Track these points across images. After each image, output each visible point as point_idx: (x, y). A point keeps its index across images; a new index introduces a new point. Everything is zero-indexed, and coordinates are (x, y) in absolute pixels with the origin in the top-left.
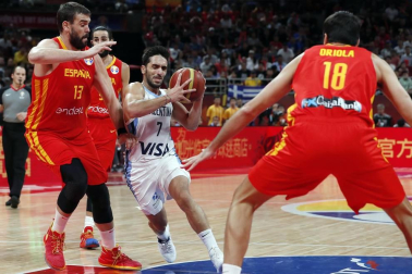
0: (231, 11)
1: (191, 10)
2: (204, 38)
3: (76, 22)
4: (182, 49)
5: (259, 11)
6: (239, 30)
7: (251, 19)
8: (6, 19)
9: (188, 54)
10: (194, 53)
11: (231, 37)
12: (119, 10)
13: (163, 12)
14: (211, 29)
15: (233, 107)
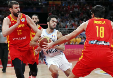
0: (78, 6)
1: (64, 5)
2: (69, 15)
3: (14, 8)
4: (61, 18)
5: (87, 6)
6: (80, 12)
7: (84, 8)
8: (2, 8)
9: (63, 20)
10: (65, 20)
11: (78, 14)
12: (40, 5)
13: (55, 6)
14: (71, 12)
15: (78, 38)
